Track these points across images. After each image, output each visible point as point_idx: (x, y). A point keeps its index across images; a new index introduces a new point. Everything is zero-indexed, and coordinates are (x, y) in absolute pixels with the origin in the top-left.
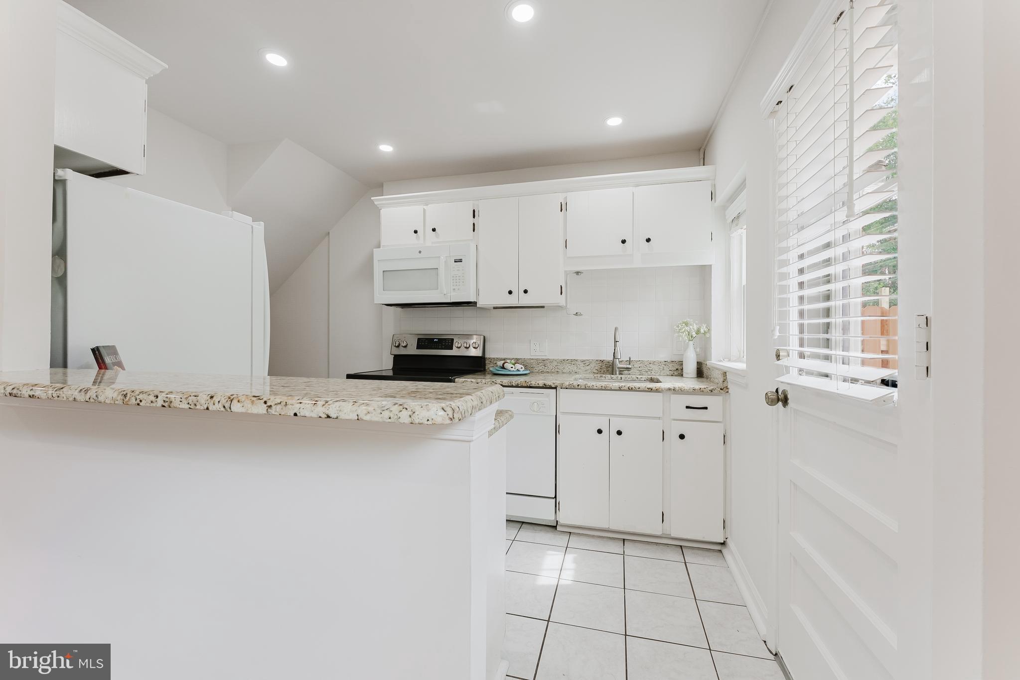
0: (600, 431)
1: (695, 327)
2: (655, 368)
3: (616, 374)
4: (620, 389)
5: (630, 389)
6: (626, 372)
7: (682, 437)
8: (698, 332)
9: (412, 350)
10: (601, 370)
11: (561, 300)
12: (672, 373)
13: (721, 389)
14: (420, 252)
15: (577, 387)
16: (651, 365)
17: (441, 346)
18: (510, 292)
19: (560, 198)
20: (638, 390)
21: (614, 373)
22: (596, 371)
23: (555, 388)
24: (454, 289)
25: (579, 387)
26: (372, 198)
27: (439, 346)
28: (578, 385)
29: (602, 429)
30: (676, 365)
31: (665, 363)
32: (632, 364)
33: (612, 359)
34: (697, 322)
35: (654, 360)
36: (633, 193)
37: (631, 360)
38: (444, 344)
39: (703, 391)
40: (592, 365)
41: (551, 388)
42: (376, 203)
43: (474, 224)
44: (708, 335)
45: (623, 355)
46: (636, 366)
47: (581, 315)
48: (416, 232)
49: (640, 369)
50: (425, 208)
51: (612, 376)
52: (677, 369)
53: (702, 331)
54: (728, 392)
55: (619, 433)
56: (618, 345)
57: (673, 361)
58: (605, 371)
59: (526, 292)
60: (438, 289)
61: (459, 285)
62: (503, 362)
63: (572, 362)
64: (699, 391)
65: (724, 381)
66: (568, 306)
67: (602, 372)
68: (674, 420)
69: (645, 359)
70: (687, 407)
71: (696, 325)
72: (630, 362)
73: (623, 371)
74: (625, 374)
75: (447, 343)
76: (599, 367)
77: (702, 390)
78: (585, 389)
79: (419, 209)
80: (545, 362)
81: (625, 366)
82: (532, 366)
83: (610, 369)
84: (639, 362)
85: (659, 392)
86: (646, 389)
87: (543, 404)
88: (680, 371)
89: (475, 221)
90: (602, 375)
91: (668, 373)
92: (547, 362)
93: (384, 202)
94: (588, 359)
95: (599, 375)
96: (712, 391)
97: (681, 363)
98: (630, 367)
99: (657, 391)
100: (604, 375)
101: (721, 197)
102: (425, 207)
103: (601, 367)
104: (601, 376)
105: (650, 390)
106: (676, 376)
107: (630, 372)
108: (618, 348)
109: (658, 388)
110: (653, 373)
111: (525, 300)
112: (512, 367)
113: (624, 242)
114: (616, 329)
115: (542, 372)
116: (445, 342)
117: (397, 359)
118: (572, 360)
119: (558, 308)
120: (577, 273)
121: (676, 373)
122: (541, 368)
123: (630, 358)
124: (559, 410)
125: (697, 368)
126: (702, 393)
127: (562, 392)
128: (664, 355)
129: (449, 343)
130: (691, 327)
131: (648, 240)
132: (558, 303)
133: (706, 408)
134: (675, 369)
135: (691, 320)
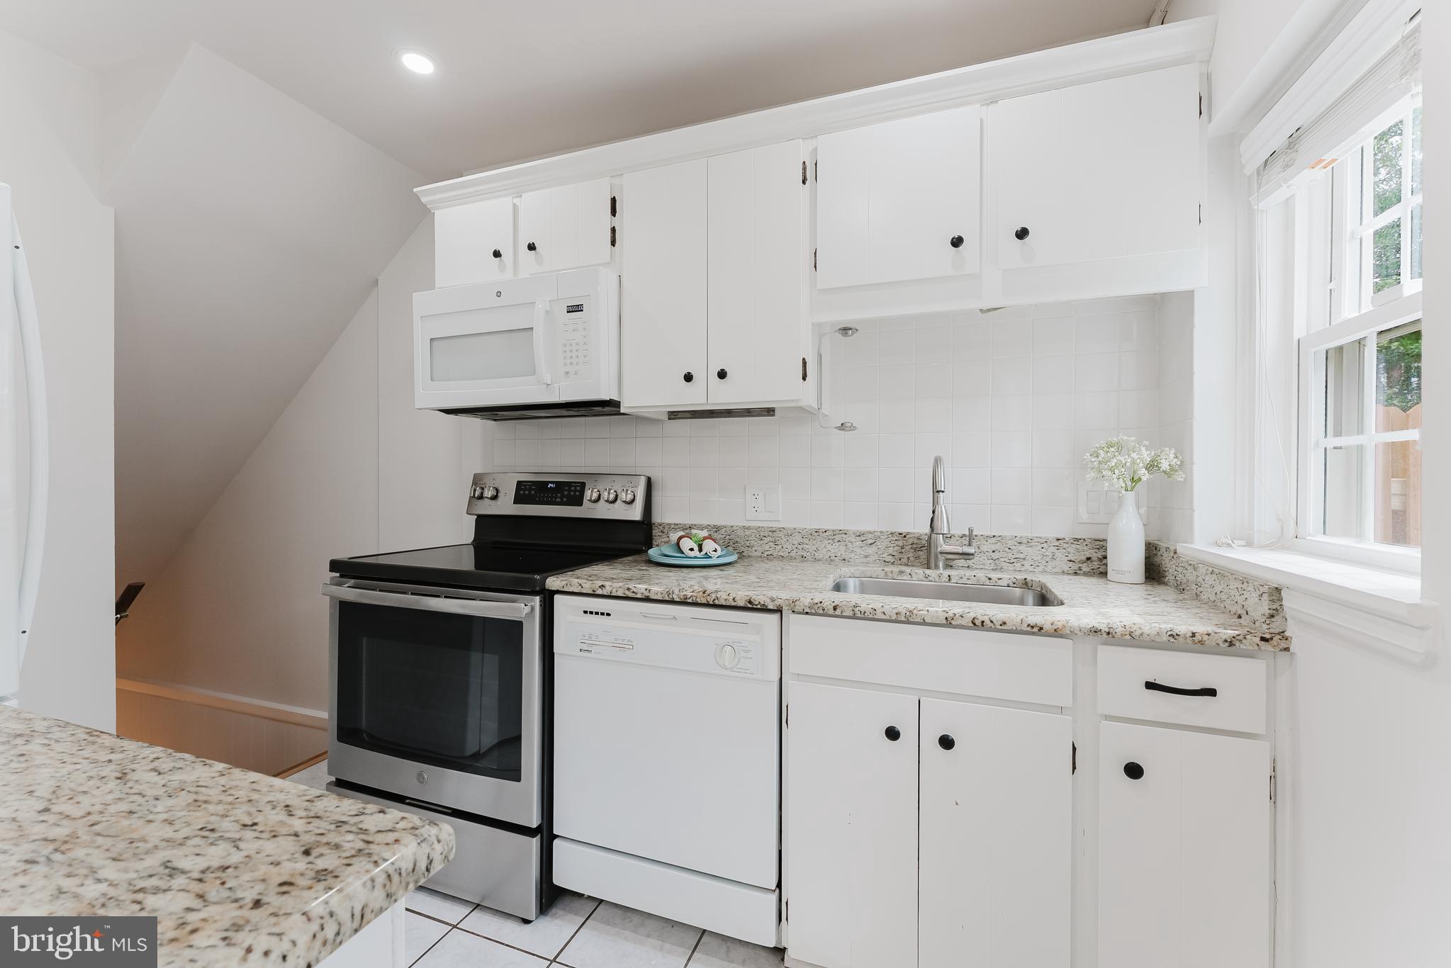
0: (892, 734)
1: (1146, 456)
2: (1032, 553)
3: (937, 567)
4: (949, 623)
5: (976, 625)
6: (962, 562)
7: (1134, 771)
8: (1152, 466)
9: (506, 506)
10: (901, 556)
11: (805, 394)
12: (1075, 567)
13: (1263, 639)
14: (499, 294)
15: (831, 612)
16: (1022, 548)
17: (562, 499)
18: (688, 378)
19: (802, 151)
20: (1002, 628)
21: (932, 564)
22: (890, 559)
23: (779, 611)
24: (567, 373)
25: (838, 612)
26: (415, 190)
27: (556, 497)
28: (835, 608)
29: (899, 728)
30: (1085, 548)
31: (1057, 543)
32: (974, 543)
33: (927, 530)
34: (1146, 443)
35: (1030, 535)
36: (981, 120)
37: (974, 533)
38: (566, 493)
39: (1201, 642)
40: (882, 544)
41: (765, 610)
42: (424, 200)
43: (613, 230)
44: (1180, 477)
45: (955, 521)
46: (984, 548)
47: (853, 428)
48: (497, 254)
49: (995, 556)
50: (518, 204)
51: (928, 572)
52: (1089, 559)
53: (1165, 465)
54: (1287, 649)
55: (947, 743)
56: (941, 500)
57: (1077, 540)
58: (912, 559)
59: (722, 375)
60: (534, 374)
61: (577, 364)
62: (682, 533)
63: (837, 535)
64: (1189, 640)
65: (1272, 616)
66: (825, 410)
67: (904, 560)
68: (1108, 718)
69: (1008, 533)
70: (1150, 686)
71: (1147, 450)
72: (970, 538)
73: (954, 560)
74: (959, 568)
75: (571, 491)
76: (897, 548)
77: (1198, 637)
78: (854, 617)
79: (503, 205)
80: (775, 534)
81: (960, 550)
82: (747, 544)
83: (923, 554)
84: (993, 540)
85: (1062, 636)
86: (1025, 628)
87: (748, 651)
88: (1096, 564)
89: (616, 222)
90: (904, 568)
91: (1066, 568)
92: (781, 534)
93: (438, 196)
94: (872, 529)
95: (896, 569)
96: (1231, 644)
97: (1101, 545)
98: (971, 550)
99: (1057, 633)
100: (908, 570)
101: (1228, 104)
102: (516, 201)
103: (902, 548)
104: (901, 572)
105: (1036, 630)
106: (1086, 574)
107: (970, 563)
108: (941, 509)
109: (1059, 625)
110: (1027, 566)
111: (723, 396)
112: (692, 550)
113: (957, 242)
114: (937, 461)
115: (770, 557)
116: (570, 491)
117: (483, 522)
118: (835, 533)
119: (802, 414)
120: (845, 330)
121: (1085, 568)
122: (767, 547)
123: (971, 531)
124: (791, 667)
125: (1146, 558)
126: (1198, 646)
127: (792, 620)
128: (1056, 525)
129: (575, 491)
130: (1134, 455)
131: (1022, 234)
132: (797, 401)
133: (1211, 692)
134: (1084, 558)
135: (1133, 439)
